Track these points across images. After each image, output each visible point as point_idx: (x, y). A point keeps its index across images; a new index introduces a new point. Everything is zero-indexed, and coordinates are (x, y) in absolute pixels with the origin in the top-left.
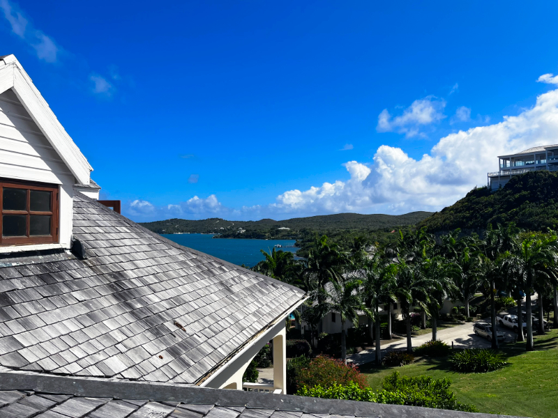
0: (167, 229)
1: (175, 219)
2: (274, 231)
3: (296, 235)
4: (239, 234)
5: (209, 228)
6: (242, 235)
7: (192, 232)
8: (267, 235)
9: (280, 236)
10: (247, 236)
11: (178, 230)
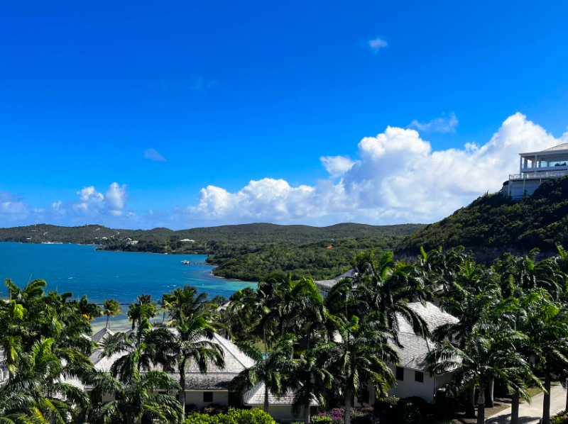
0: (33, 236)
1: (43, 224)
2: (175, 242)
3: (203, 249)
4: (130, 245)
5: (88, 238)
6: (133, 247)
7: (66, 241)
8: (166, 247)
9: (183, 249)
10: (140, 249)
11: (47, 239)
